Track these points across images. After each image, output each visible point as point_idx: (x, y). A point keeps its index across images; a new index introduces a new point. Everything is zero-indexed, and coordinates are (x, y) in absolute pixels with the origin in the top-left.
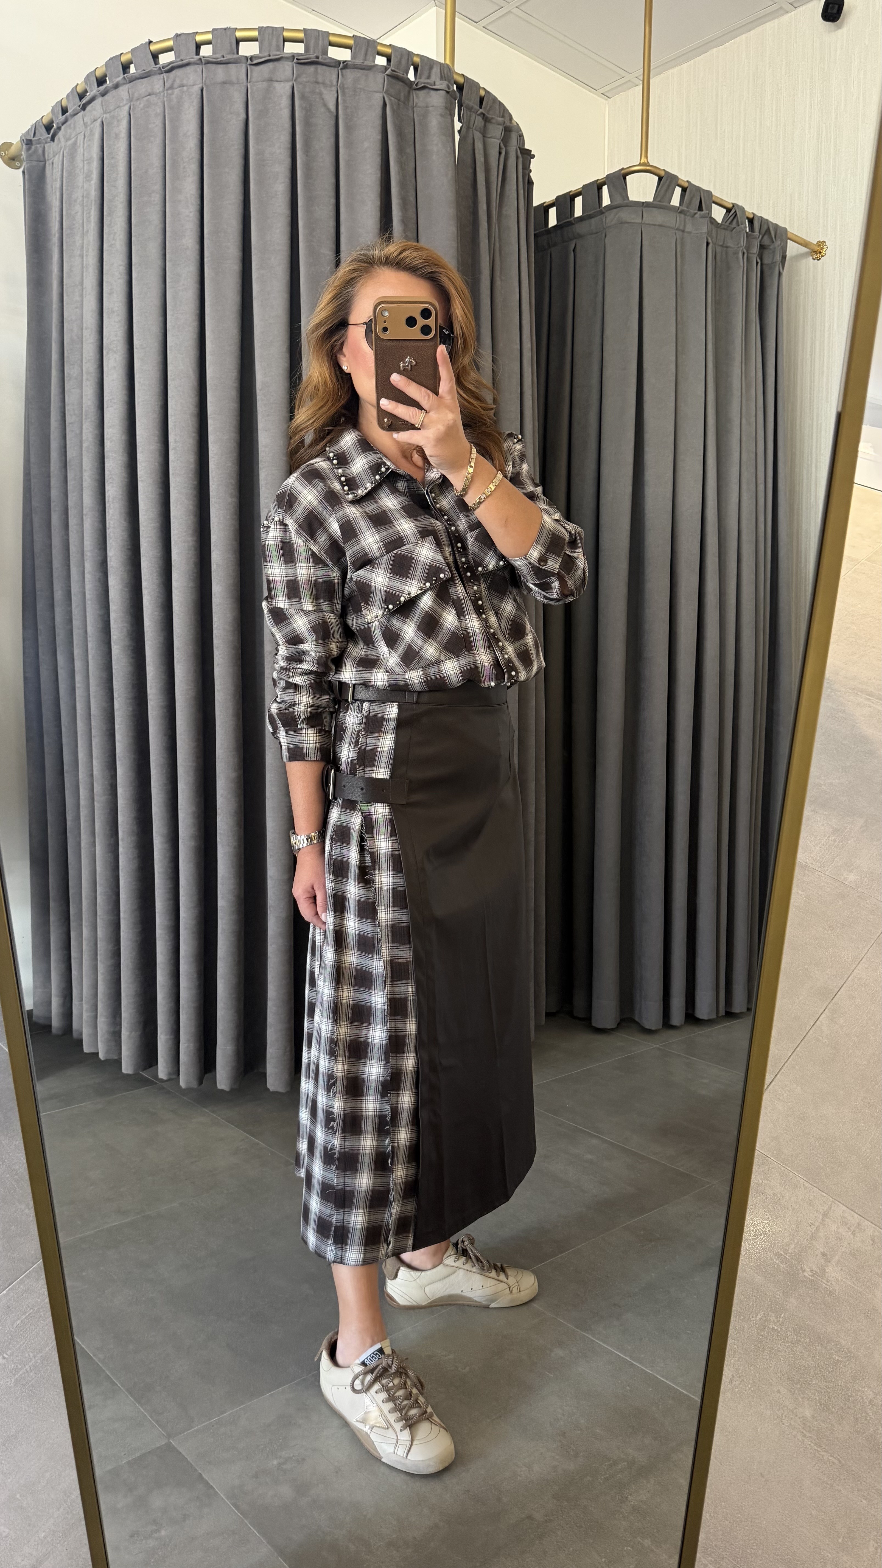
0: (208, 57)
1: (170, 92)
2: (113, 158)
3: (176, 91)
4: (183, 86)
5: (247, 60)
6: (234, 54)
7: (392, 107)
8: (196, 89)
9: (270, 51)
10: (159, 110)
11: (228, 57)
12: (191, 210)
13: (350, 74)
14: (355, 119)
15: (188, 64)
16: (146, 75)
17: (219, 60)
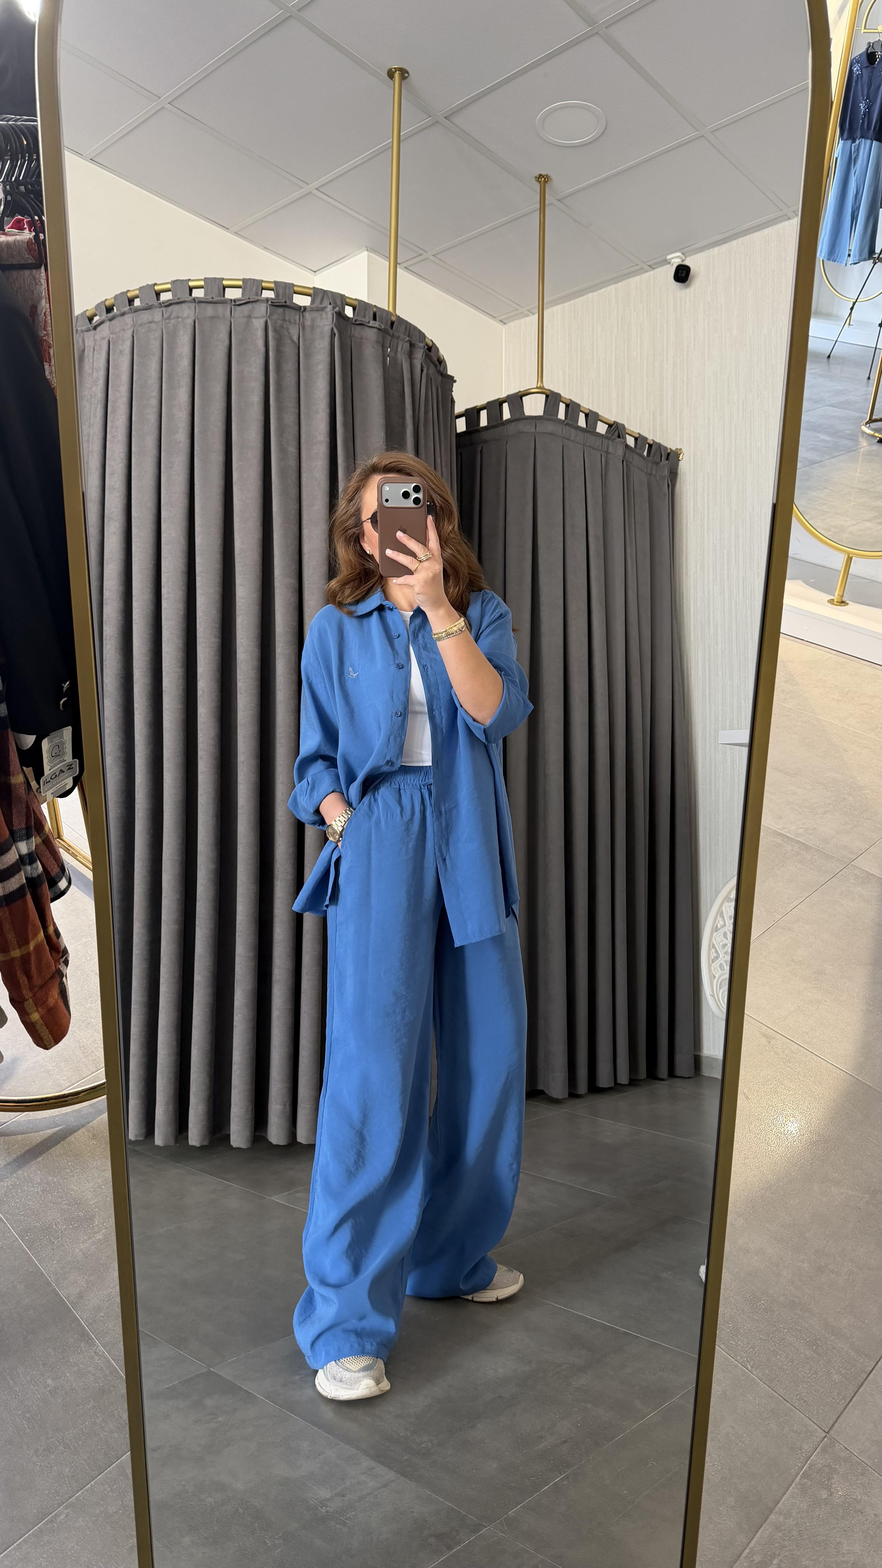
0: (201, 298)
1: (167, 321)
2: (117, 369)
3: (173, 321)
4: (178, 317)
5: (231, 302)
6: (221, 296)
8: (190, 321)
9: (250, 296)
10: (158, 334)
11: (216, 299)
12: (184, 413)
13: (309, 316)
14: (312, 348)
15: (184, 302)
16: (148, 308)
17: (210, 301)
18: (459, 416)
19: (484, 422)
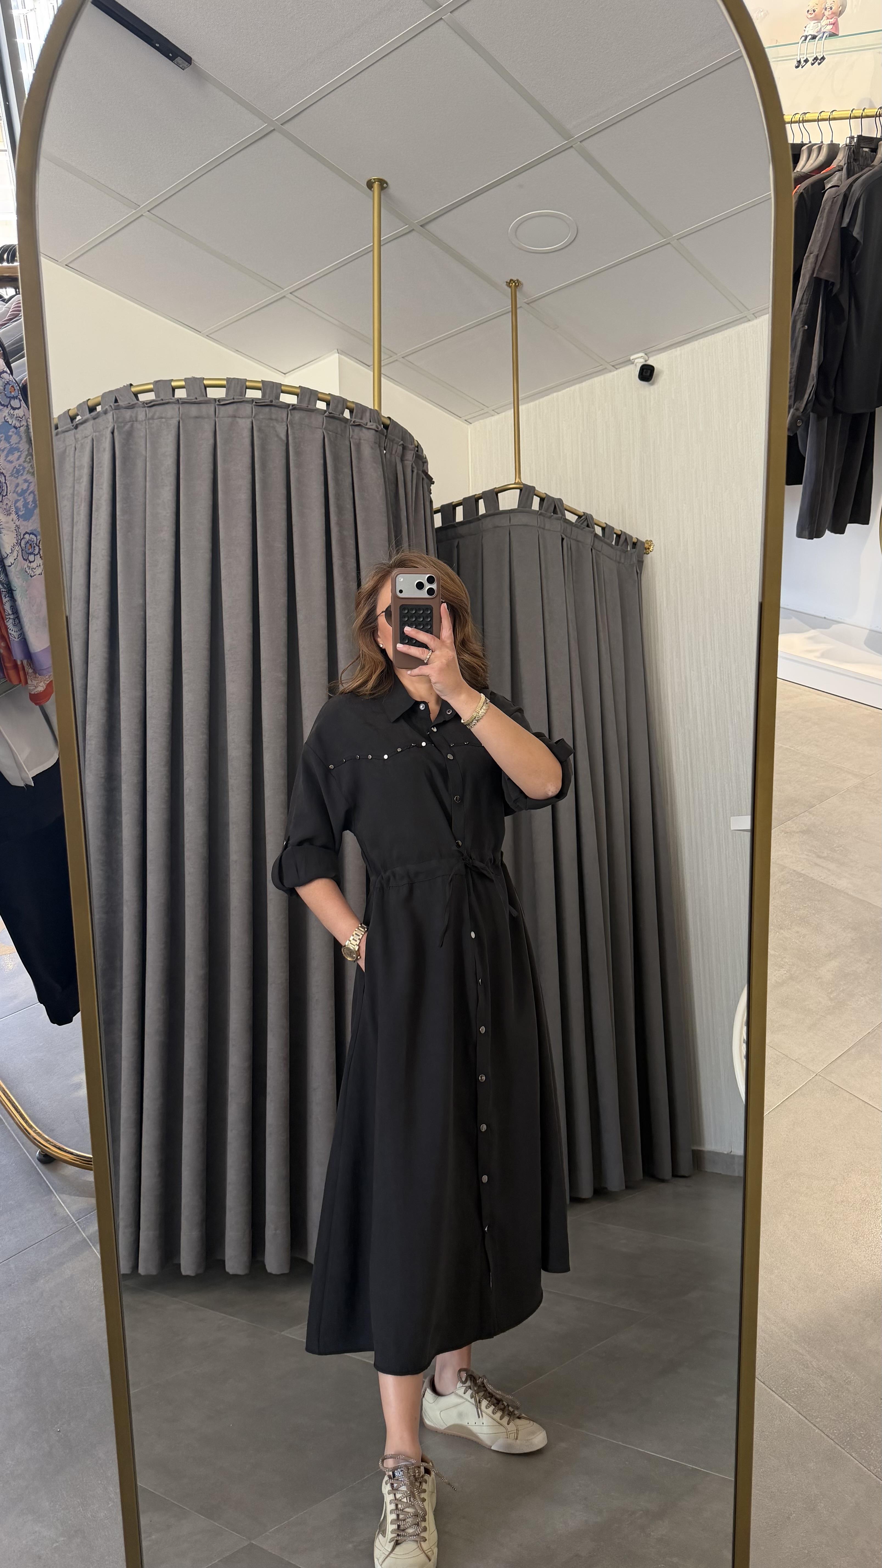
0: (184, 398)
1: (151, 421)
2: (101, 467)
3: (156, 421)
4: (162, 418)
5: (216, 402)
6: (203, 396)
7: (329, 439)
8: (174, 422)
9: (234, 396)
11: (200, 399)
13: (297, 415)
14: (302, 447)
15: (165, 402)
17: (193, 401)
18: (437, 512)
19: (459, 516)
